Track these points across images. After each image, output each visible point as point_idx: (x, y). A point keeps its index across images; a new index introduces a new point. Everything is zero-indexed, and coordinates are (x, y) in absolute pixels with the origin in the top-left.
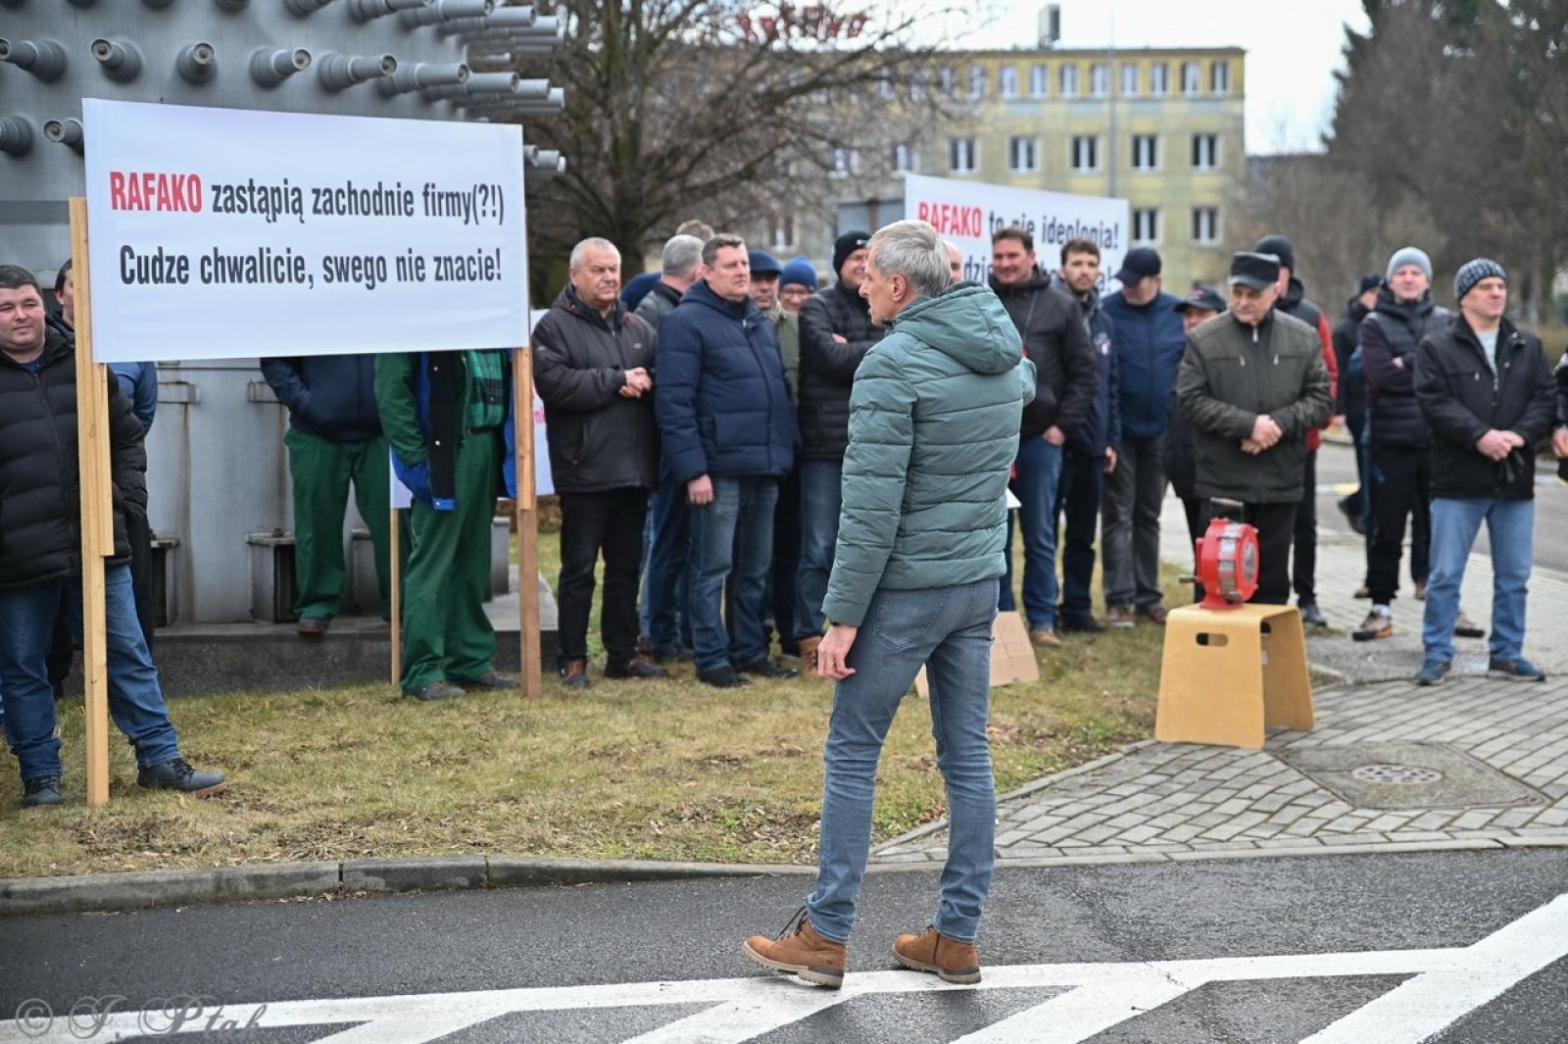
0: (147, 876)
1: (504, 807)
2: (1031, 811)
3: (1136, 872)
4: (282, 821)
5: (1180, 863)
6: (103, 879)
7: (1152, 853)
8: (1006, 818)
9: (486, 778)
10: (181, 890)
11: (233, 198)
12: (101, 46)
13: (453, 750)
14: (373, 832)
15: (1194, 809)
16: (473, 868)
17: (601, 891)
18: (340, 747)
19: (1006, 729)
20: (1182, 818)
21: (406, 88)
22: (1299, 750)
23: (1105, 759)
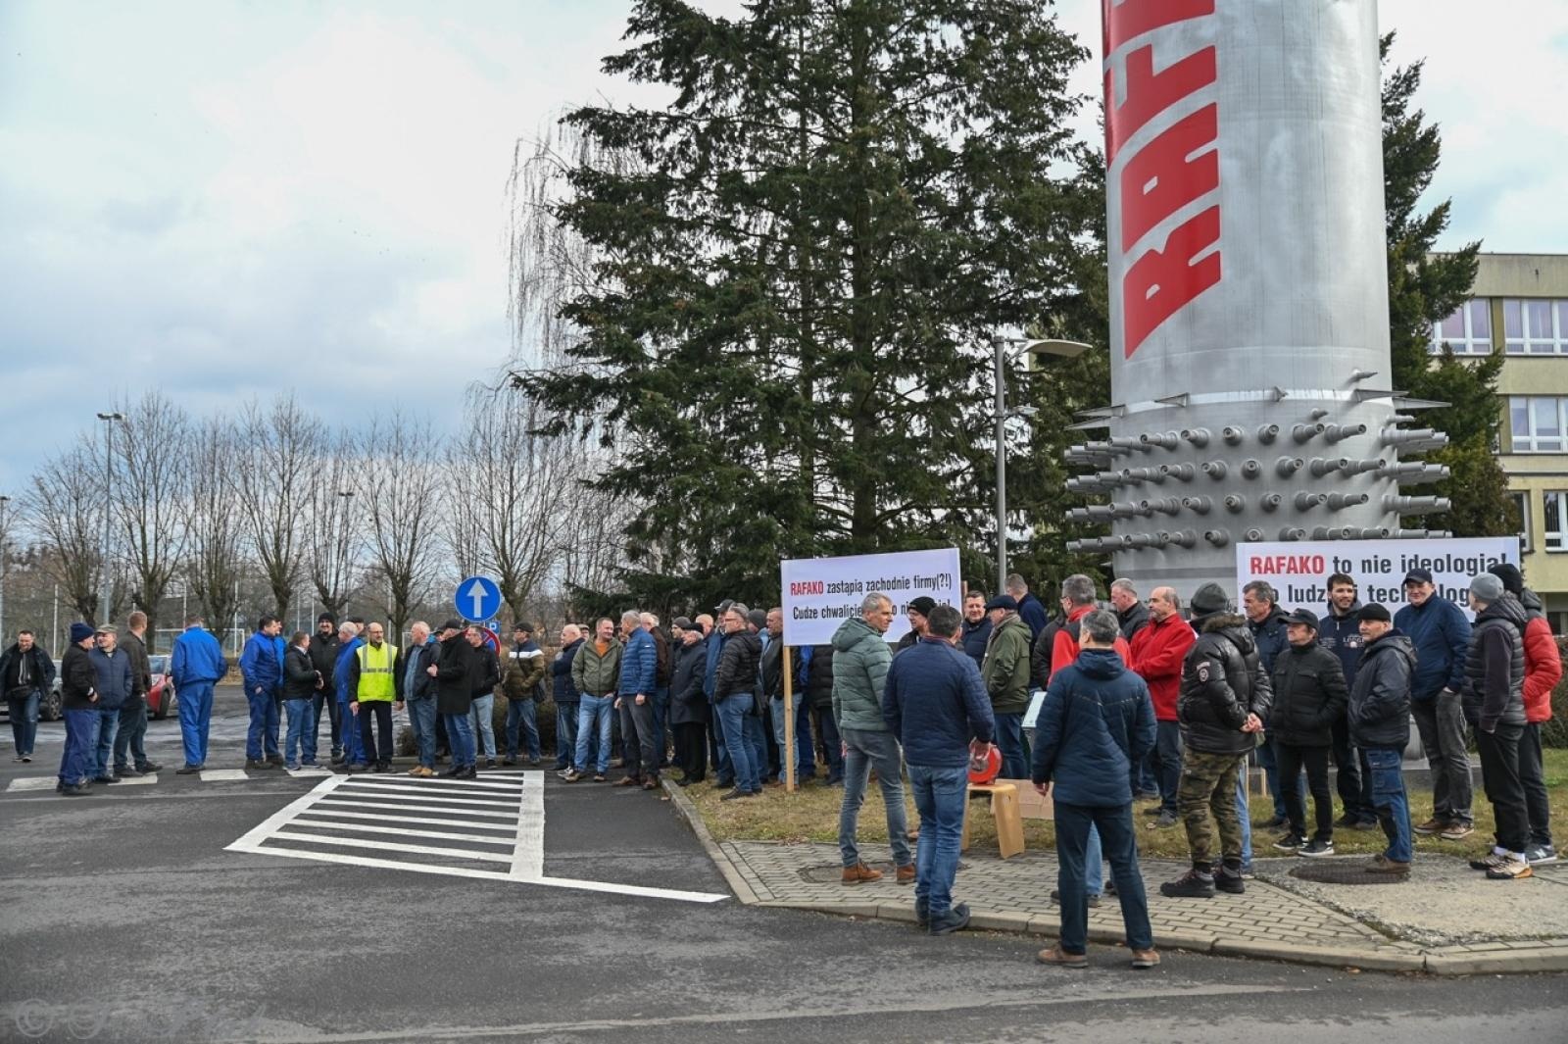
11: (835, 588)
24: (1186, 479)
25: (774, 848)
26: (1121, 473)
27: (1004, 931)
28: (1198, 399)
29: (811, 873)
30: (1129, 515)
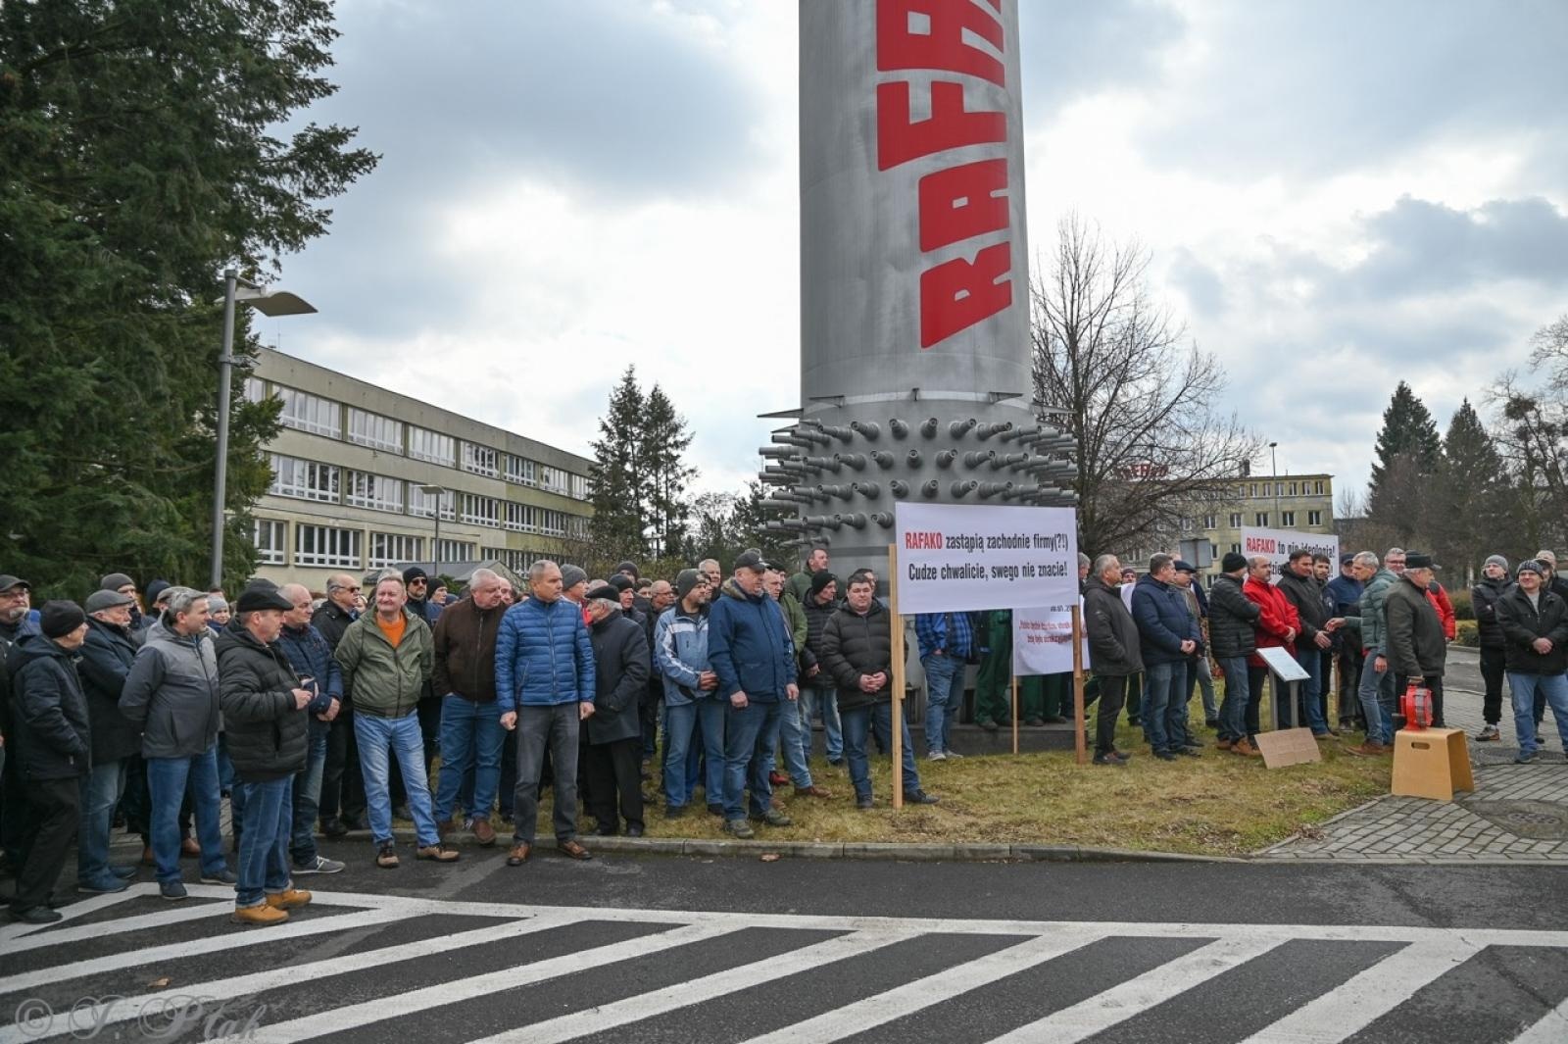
0: (923, 846)
1: (1081, 820)
2: (1341, 832)
3: (1412, 869)
4: (979, 821)
5: (1434, 866)
6: (905, 846)
7: (1415, 859)
8: (1329, 835)
9: (1071, 804)
10: (939, 853)
11: (955, 542)
12: (894, 483)
13: (1050, 788)
14: (1022, 829)
15: (1428, 834)
16: (1072, 852)
17: (1135, 866)
18: (999, 785)
19: (1315, 786)
20: (1424, 840)
21: (1015, 496)
22: (1471, 803)
23: (1370, 804)
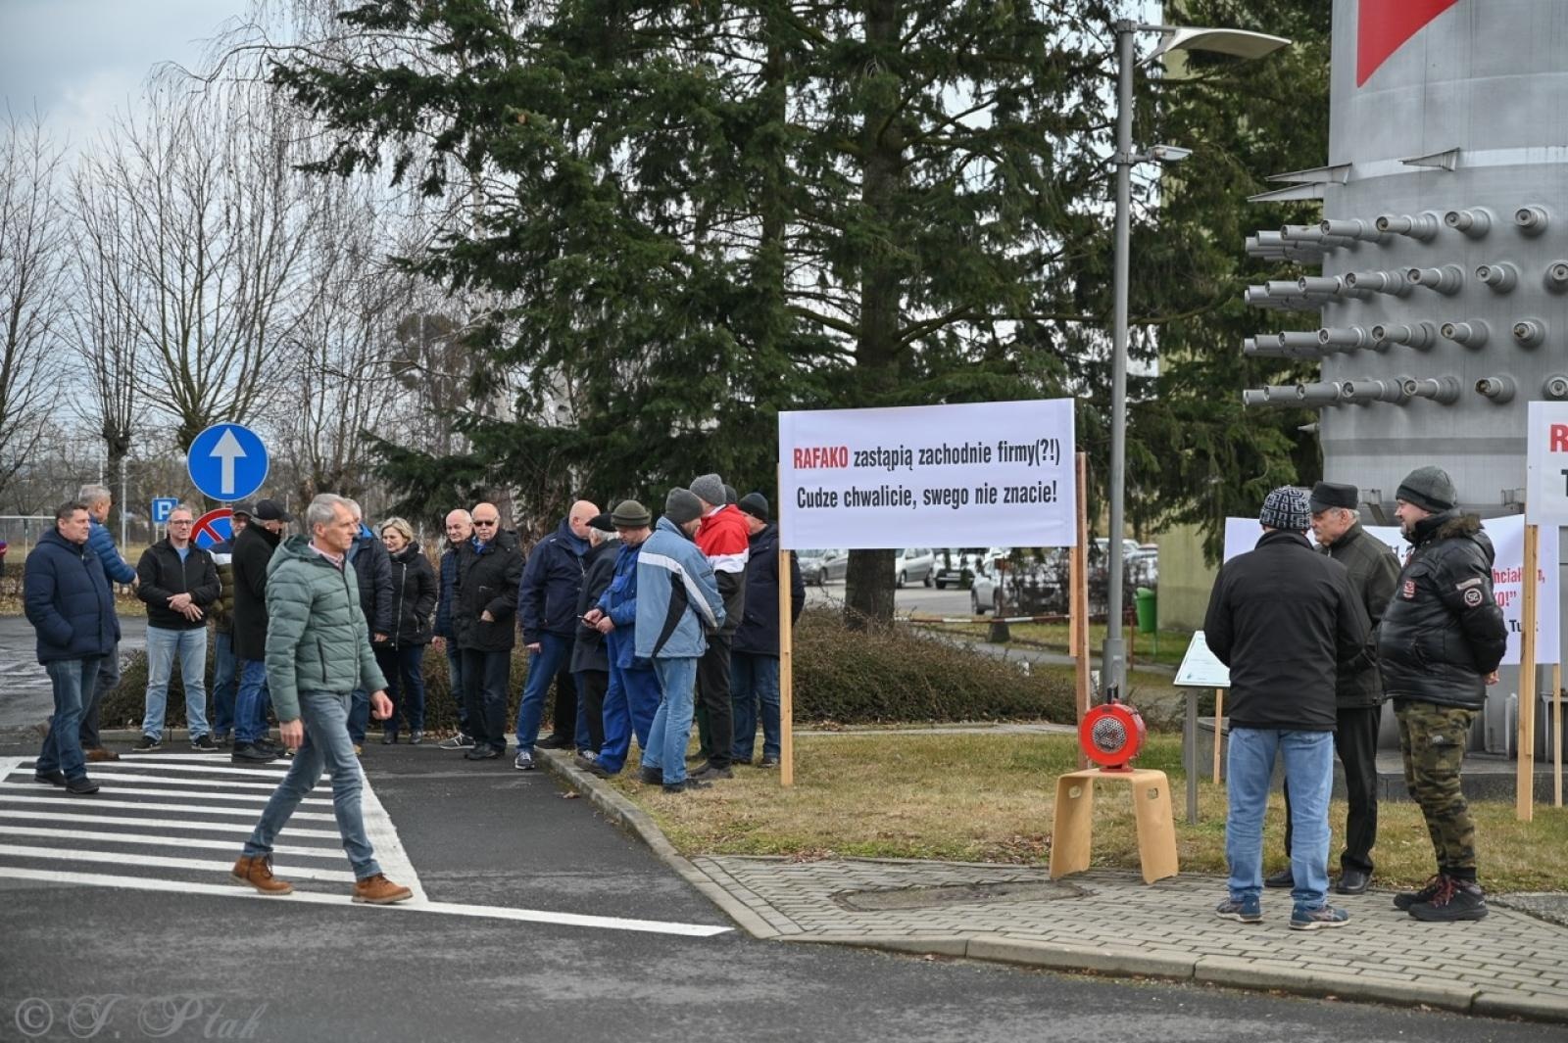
11: (866, 459)
24: (1449, 291)
25: (781, 866)
26: (1340, 279)
27: (1158, 977)
28: (1475, 158)
29: (851, 899)
30: (1351, 349)
